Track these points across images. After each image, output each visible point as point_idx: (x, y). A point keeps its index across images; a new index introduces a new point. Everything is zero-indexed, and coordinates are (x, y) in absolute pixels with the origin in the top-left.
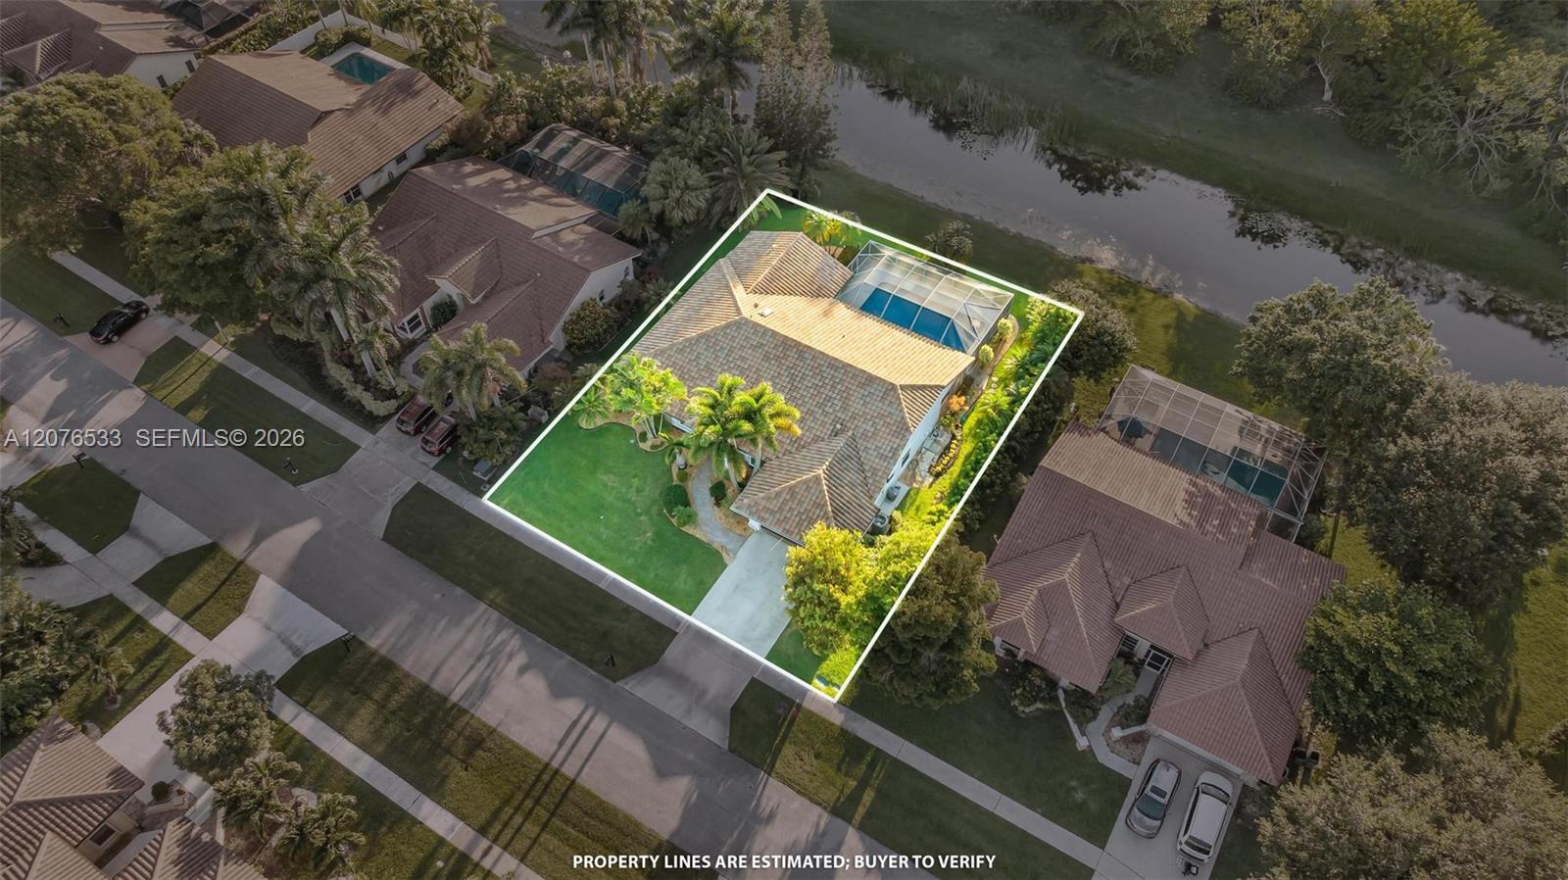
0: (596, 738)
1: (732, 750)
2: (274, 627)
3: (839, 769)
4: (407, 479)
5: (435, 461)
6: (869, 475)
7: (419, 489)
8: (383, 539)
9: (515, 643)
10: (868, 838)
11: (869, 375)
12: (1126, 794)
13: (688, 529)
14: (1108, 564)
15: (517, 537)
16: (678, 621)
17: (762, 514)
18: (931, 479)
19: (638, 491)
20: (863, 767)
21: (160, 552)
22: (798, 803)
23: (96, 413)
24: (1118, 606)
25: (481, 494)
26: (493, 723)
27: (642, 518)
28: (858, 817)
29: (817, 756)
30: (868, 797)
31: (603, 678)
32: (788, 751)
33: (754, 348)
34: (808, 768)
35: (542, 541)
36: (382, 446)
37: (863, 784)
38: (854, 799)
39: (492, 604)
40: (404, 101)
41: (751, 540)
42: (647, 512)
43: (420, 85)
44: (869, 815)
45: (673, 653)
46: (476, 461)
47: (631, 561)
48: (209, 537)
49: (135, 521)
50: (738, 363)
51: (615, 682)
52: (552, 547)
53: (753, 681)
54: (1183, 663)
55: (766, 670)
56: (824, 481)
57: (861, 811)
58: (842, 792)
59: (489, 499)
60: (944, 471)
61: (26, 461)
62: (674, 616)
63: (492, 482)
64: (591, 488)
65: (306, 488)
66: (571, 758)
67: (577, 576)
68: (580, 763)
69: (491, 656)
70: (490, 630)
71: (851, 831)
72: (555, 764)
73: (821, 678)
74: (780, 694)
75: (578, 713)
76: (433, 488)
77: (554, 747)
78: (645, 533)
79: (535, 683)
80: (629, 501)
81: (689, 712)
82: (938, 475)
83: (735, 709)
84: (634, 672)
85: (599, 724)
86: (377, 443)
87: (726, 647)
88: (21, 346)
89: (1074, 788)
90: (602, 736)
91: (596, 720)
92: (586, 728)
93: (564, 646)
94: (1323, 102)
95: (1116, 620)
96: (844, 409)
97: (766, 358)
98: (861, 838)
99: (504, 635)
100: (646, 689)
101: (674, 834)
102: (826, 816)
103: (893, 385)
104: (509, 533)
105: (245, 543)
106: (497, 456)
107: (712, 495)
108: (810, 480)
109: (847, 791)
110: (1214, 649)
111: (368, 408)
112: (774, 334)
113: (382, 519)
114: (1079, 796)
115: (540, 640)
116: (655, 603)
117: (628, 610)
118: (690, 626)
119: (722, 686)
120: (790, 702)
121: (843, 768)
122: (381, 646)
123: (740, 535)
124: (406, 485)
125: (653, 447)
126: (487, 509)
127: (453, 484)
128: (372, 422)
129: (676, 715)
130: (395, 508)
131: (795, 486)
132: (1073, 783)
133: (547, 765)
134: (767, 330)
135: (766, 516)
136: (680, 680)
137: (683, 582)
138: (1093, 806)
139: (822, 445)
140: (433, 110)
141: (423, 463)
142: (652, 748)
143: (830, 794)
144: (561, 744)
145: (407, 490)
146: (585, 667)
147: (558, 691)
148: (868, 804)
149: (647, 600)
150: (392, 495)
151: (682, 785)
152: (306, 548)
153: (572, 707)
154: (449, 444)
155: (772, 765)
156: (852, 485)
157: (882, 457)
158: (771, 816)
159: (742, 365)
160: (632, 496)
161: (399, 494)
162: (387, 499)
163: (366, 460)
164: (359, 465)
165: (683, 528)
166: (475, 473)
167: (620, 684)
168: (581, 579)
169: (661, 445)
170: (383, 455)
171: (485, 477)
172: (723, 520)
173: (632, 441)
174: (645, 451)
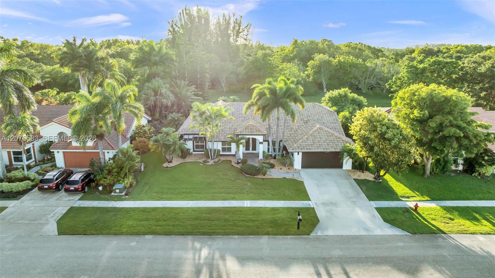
1: (414, 234)
4: (60, 208)
5: (78, 197)
8: (59, 235)
13: (266, 177)
19: (224, 175)
36: (28, 202)
41: (301, 172)
42: (238, 179)
47: (251, 194)
51: (309, 235)
67: (227, 207)
74: (395, 208)
76: (86, 206)
83: (385, 220)
84: (314, 227)
86: (23, 202)
94: (325, 93)
111: (5, 190)
123: (295, 172)
124: (62, 210)
125: (214, 162)
127: (100, 201)
141: (69, 200)
145: (64, 212)
146: (282, 236)
150: (52, 217)
161: (58, 215)
162: (49, 220)
163: (16, 210)
164: (12, 213)
165: (264, 177)
166: (113, 194)
167: (313, 234)
168: (231, 207)
169: (219, 161)
170: (32, 205)
171: (122, 193)
172: (281, 171)
173: (201, 165)
174: (212, 165)
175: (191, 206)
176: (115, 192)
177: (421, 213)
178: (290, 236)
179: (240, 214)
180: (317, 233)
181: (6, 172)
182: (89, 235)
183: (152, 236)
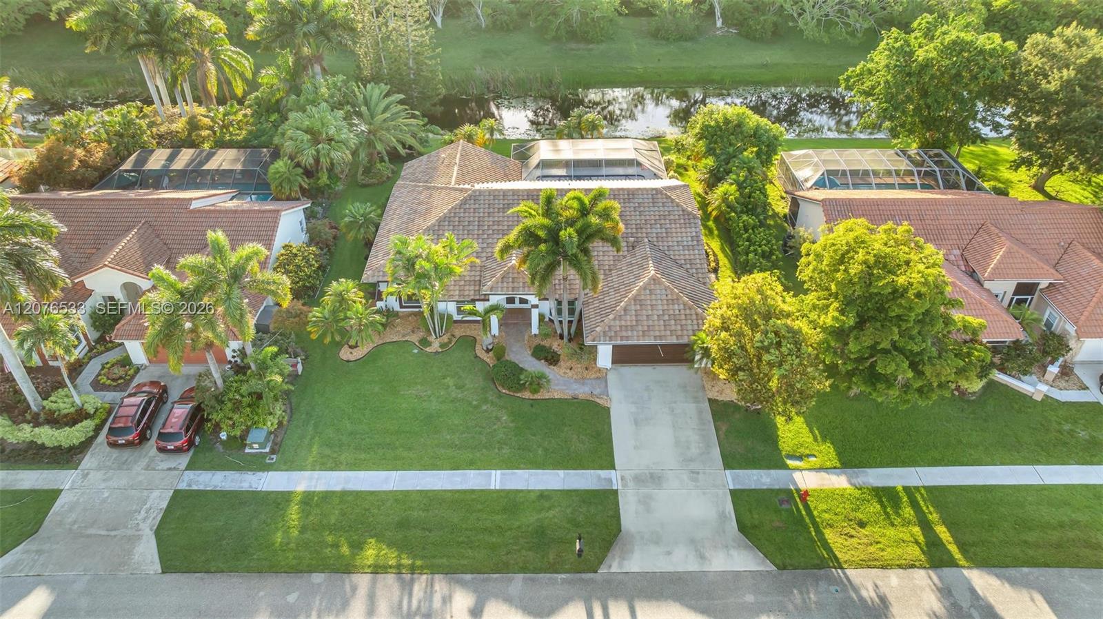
1: (782, 567)
3: (891, 524)
4: (155, 494)
5: (184, 460)
6: (689, 266)
7: (180, 498)
8: (163, 572)
13: (543, 395)
16: (607, 479)
17: (624, 334)
19: (458, 387)
20: (909, 510)
27: (484, 407)
30: (943, 532)
31: (578, 575)
32: (832, 536)
34: (865, 540)
36: (95, 477)
37: (926, 525)
38: (933, 542)
39: (378, 569)
41: (612, 377)
42: (485, 401)
44: (963, 549)
45: (630, 510)
46: (243, 437)
47: (506, 451)
50: (496, 227)
51: (596, 572)
53: (734, 493)
55: (736, 479)
56: (662, 280)
57: (953, 549)
58: (916, 543)
60: (717, 266)
64: (404, 405)
67: (458, 491)
73: (792, 457)
74: (768, 490)
76: (202, 488)
78: (498, 419)
80: (456, 400)
81: (700, 557)
82: (716, 271)
83: (742, 528)
84: (608, 550)
86: (86, 475)
89: (1072, 431)
94: (718, 29)
106: (271, 418)
107: (539, 359)
108: (648, 284)
109: (920, 539)
111: (48, 444)
118: (624, 477)
120: (786, 493)
121: (894, 521)
123: (598, 378)
124: (159, 500)
125: (442, 346)
127: (227, 473)
128: (66, 457)
129: (693, 566)
130: (158, 532)
131: (638, 295)
135: (630, 333)
137: (578, 443)
141: (170, 469)
145: (164, 505)
146: (548, 575)
148: (951, 539)
150: (145, 519)
154: (196, 432)
155: (834, 558)
157: (688, 248)
159: (501, 227)
160: (456, 394)
161: (155, 515)
162: (140, 527)
163: (78, 499)
164: (72, 508)
165: (536, 396)
166: (247, 450)
167: (603, 570)
168: (465, 491)
169: (450, 342)
170: (103, 485)
171: (265, 448)
172: (570, 373)
173: (416, 351)
174: (437, 353)
175: (391, 489)
176: (252, 448)
177: (812, 505)
178: (563, 576)
179: (480, 511)
180: (610, 567)
181: (40, 399)
182: (215, 572)
183: (323, 575)
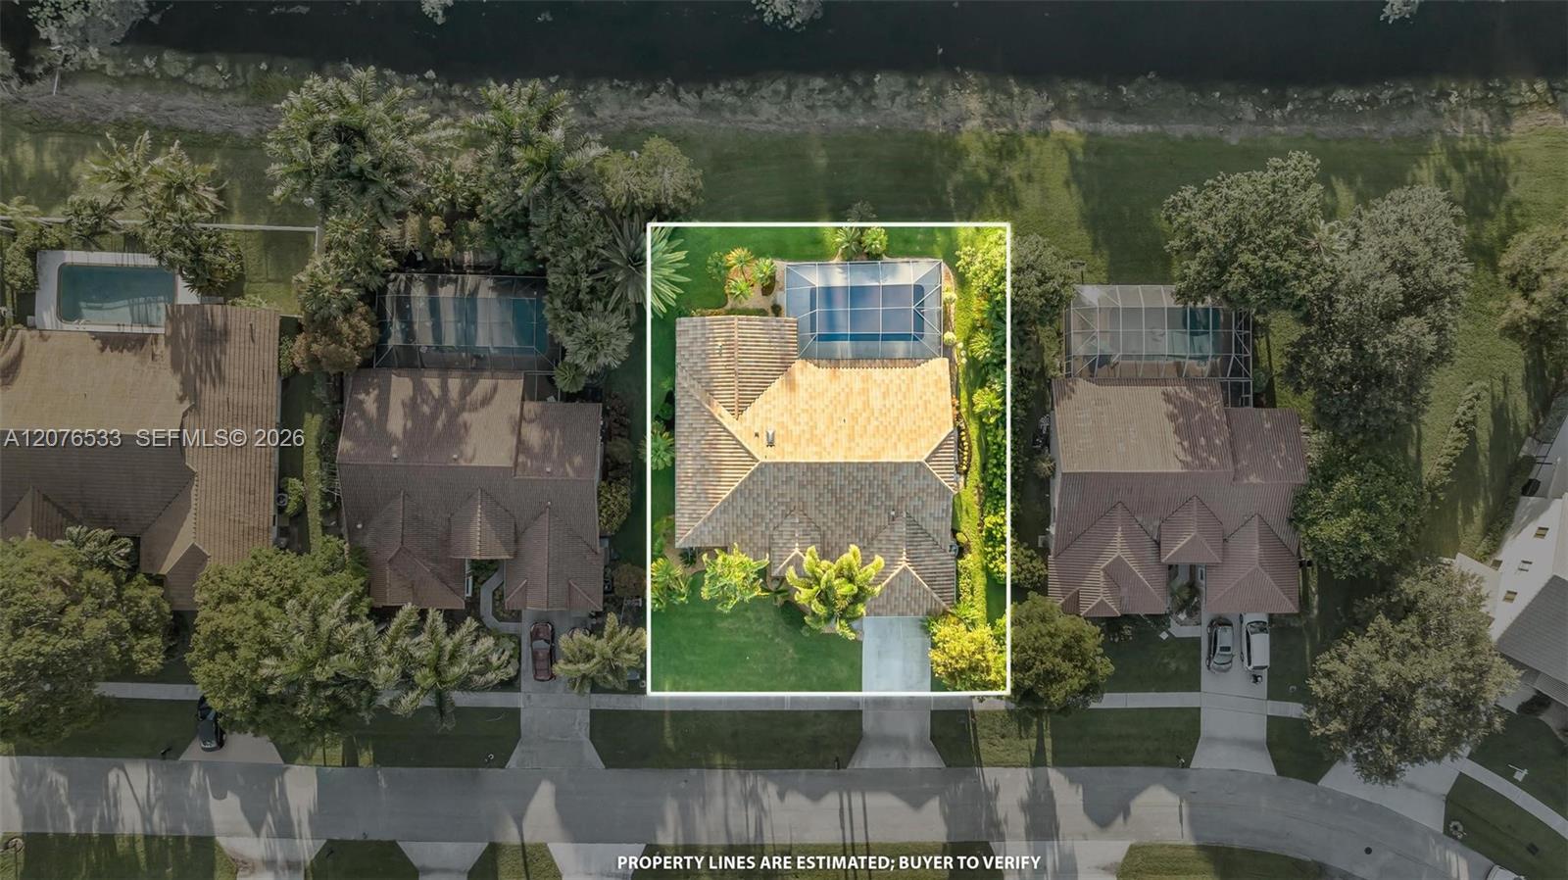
0: (862, 810)
1: (948, 766)
2: (593, 871)
3: (1021, 738)
4: (579, 712)
6: (935, 536)
7: (596, 714)
8: (604, 769)
9: (760, 781)
10: (1062, 769)
11: (895, 463)
12: (1200, 650)
14: (1140, 519)
15: (699, 708)
16: (856, 701)
18: (962, 479)
19: (759, 620)
20: (1035, 727)
21: (459, 872)
22: (1009, 773)
23: (287, 802)
24: (1158, 544)
25: (643, 691)
26: (788, 842)
27: (777, 640)
28: (1049, 760)
29: (1003, 737)
30: (1048, 743)
32: (983, 745)
33: (786, 482)
34: (1001, 748)
35: (720, 700)
36: (536, 697)
37: (1040, 739)
38: (1041, 749)
39: (724, 767)
40: (223, 352)
42: (777, 633)
43: (219, 322)
44: (1055, 754)
45: (868, 724)
47: (793, 678)
48: (482, 841)
49: (416, 863)
50: (780, 500)
52: (730, 700)
53: (934, 713)
54: (1215, 566)
55: (937, 699)
56: (910, 568)
57: (1049, 755)
58: (1030, 750)
59: (653, 690)
60: (969, 466)
61: (283, 870)
62: (850, 700)
63: (644, 677)
64: (722, 639)
65: (512, 763)
66: (855, 832)
68: (863, 832)
69: (752, 797)
70: (738, 783)
71: (1049, 769)
72: (848, 841)
74: (955, 710)
75: (838, 800)
76: (606, 708)
77: (840, 832)
78: (787, 651)
79: (796, 800)
80: (757, 633)
81: (906, 758)
82: (966, 473)
83: (933, 738)
84: (854, 752)
85: (857, 800)
86: (529, 697)
87: (901, 700)
88: (156, 789)
89: (1168, 663)
90: (864, 808)
91: (853, 799)
92: (850, 810)
93: (795, 765)
95: (1163, 561)
96: (889, 496)
97: (802, 486)
98: (1059, 771)
99: (749, 784)
100: (868, 760)
101: (948, 837)
102: (1029, 770)
103: (920, 463)
104: (691, 709)
105: (514, 831)
108: (900, 574)
109: (1034, 748)
110: (1231, 541)
112: (796, 464)
113: (590, 753)
114: (1173, 666)
115: (775, 771)
116: (832, 698)
117: (817, 714)
118: (867, 701)
119: (916, 727)
120: (966, 712)
121: (1023, 735)
122: (676, 839)
124: (583, 718)
126: (660, 700)
127: (617, 695)
128: (510, 686)
129: (899, 765)
130: (591, 738)
132: (1166, 661)
133: (844, 845)
134: (787, 464)
136: (886, 741)
137: (842, 672)
138: (1184, 668)
139: (887, 532)
140: (256, 339)
141: (581, 693)
142: (898, 794)
143: (1026, 757)
144: (843, 828)
145: (588, 720)
146: (818, 770)
147: (815, 796)
148: (1050, 748)
149: (825, 698)
150: (580, 729)
151: (934, 805)
152: (559, 806)
153: (832, 801)
155: (979, 759)
156: (929, 553)
157: (938, 519)
158: (997, 788)
159: (784, 500)
160: (757, 627)
161: (585, 727)
162: (579, 735)
163: (533, 715)
164: (532, 721)
170: (544, 705)
179: (779, 726)
180: (854, 765)
